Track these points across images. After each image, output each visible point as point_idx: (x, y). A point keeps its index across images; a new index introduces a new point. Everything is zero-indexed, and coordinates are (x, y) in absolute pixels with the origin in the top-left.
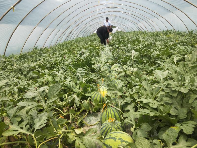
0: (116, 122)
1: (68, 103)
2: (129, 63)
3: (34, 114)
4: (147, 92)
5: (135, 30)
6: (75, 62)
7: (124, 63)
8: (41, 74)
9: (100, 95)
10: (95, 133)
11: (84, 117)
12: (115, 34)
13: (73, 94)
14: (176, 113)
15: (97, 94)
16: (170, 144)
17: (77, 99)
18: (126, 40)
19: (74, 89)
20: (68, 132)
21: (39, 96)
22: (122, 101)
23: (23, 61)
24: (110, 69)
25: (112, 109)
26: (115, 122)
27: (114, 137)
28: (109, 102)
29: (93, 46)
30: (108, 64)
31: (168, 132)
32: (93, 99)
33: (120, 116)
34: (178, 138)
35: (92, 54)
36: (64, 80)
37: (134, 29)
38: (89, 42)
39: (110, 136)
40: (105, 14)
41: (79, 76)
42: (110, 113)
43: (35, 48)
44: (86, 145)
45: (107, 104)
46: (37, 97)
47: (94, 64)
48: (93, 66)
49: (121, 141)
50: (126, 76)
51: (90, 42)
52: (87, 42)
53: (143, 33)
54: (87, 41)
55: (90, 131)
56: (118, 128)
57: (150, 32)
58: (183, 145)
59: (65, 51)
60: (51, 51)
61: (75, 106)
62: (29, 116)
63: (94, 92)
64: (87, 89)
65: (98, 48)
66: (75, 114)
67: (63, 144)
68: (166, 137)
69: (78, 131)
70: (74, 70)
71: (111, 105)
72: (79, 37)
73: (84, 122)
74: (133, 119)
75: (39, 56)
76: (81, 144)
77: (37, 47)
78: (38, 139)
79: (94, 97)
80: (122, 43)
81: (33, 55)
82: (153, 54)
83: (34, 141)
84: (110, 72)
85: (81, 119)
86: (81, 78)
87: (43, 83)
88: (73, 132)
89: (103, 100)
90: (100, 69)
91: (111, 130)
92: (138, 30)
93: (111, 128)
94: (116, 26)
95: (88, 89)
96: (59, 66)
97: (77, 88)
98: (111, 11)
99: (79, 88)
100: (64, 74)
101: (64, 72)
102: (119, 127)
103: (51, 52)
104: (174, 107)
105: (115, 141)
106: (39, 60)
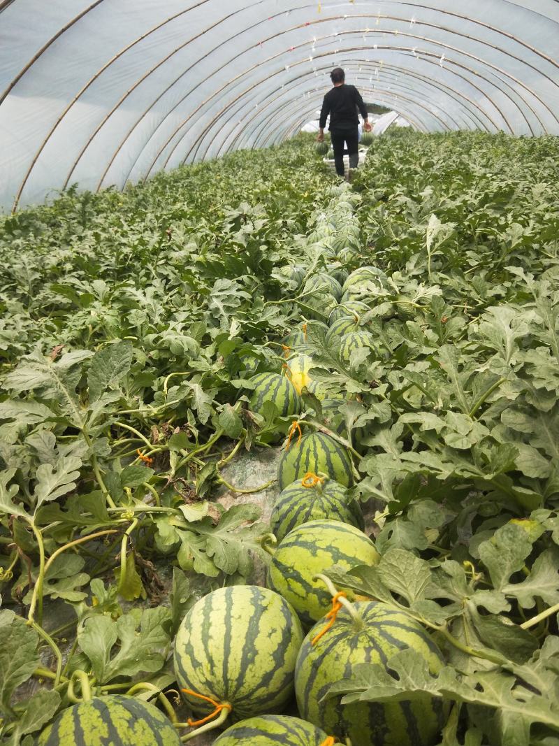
0: (328, 487)
1: (168, 411)
2: (415, 267)
3: (43, 445)
4: (451, 386)
5: (463, 127)
6: (211, 251)
7: (398, 263)
8: (81, 293)
9: (288, 386)
10: (252, 521)
11: (225, 460)
12: (383, 141)
13: (189, 379)
14: (544, 472)
15: (275, 384)
16: (500, 579)
17: (202, 399)
18: (419, 169)
19: (195, 362)
20: (157, 515)
21: (59, 383)
22: (358, 412)
23: (18, 241)
24: (342, 284)
25: (320, 440)
26: (324, 486)
27: (309, 541)
28: (314, 415)
29: (289, 189)
30: (338, 264)
31: (499, 536)
32: (261, 398)
33: (347, 467)
34: (530, 561)
35: (280, 222)
36: (160, 322)
37: (459, 123)
38: (276, 168)
39: (299, 536)
40: (346, 58)
41: (217, 310)
42: (311, 453)
43: (68, 189)
44: (216, 560)
45: (305, 421)
46: (51, 387)
47: (282, 263)
48: (276, 275)
49: (333, 557)
50: (396, 317)
51: (279, 171)
52: (270, 171)
53: (492, 139)
54: (270, 166)
55: (235, 514)
56: (335, 510)
57: (522, 137)
58: (547, 585)
59: (178, 205)
60: (125, 203)
61: (191, 423)
62: (27, 449)
63: (264, 375)
64: (240, 361)
65: (306, 194)
66: (189, 450)
67: (138, 555)
68: (490, 555)
69: (193, 512)
70: (203, 286)
71: (317, 425)
72: (239, 149)
73: (221, 480)
74: (385, 484)
75: (79, 222)
76: (200, 556)
77: (75, 186)
78: (52, 534)
79: (265, 392)
80: (404, 178)
81: (60, 217)
82: (509, 235)
83: (35, 539)
84: (339, 298)
85: (211, 468)
86: (225, 319)
87: (84, 332)
88: (174, 514)
89: (296, 404)
90: (299, 286)
91: (308, 514)
92: (474, 128)
93: (307, 509)
94: (388, 106)
95: (245, 363)
96: (149, 266)
97: (204, 357)
98: (369, 48)
99: (214, 358)
100: (166, 298)
101: (167, 291)
102: (339, 505)
103: (126, 207)
104: (538, 449)
105: (314, 554)
106: (80, 239)
